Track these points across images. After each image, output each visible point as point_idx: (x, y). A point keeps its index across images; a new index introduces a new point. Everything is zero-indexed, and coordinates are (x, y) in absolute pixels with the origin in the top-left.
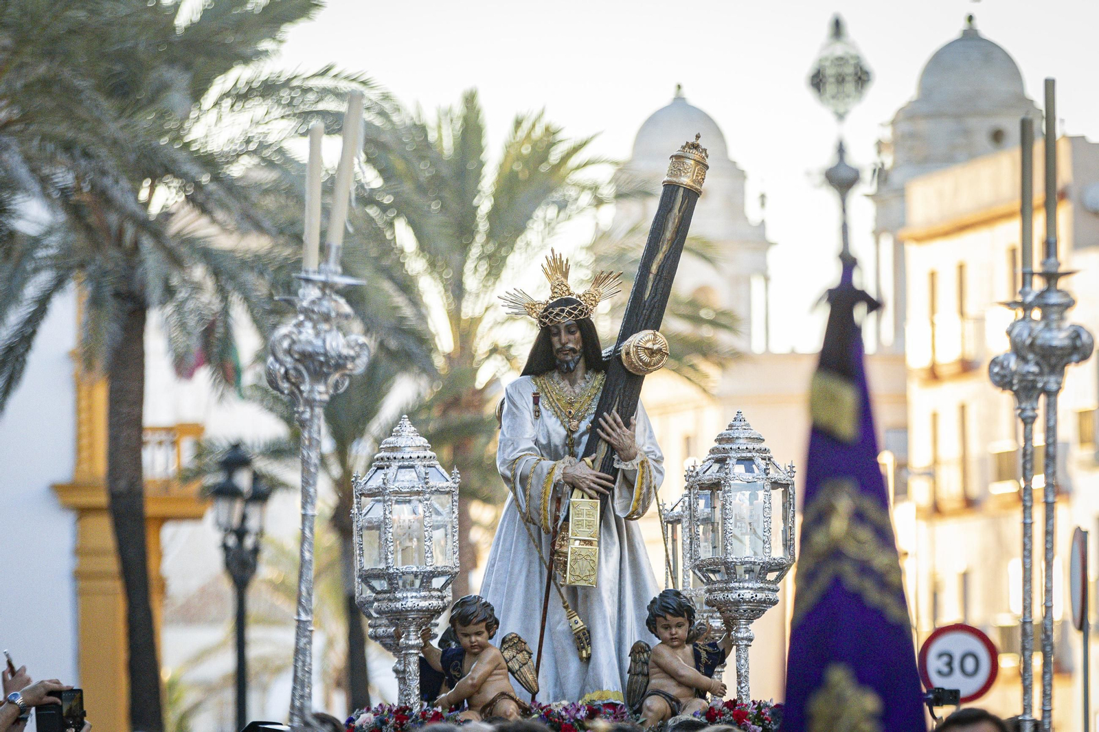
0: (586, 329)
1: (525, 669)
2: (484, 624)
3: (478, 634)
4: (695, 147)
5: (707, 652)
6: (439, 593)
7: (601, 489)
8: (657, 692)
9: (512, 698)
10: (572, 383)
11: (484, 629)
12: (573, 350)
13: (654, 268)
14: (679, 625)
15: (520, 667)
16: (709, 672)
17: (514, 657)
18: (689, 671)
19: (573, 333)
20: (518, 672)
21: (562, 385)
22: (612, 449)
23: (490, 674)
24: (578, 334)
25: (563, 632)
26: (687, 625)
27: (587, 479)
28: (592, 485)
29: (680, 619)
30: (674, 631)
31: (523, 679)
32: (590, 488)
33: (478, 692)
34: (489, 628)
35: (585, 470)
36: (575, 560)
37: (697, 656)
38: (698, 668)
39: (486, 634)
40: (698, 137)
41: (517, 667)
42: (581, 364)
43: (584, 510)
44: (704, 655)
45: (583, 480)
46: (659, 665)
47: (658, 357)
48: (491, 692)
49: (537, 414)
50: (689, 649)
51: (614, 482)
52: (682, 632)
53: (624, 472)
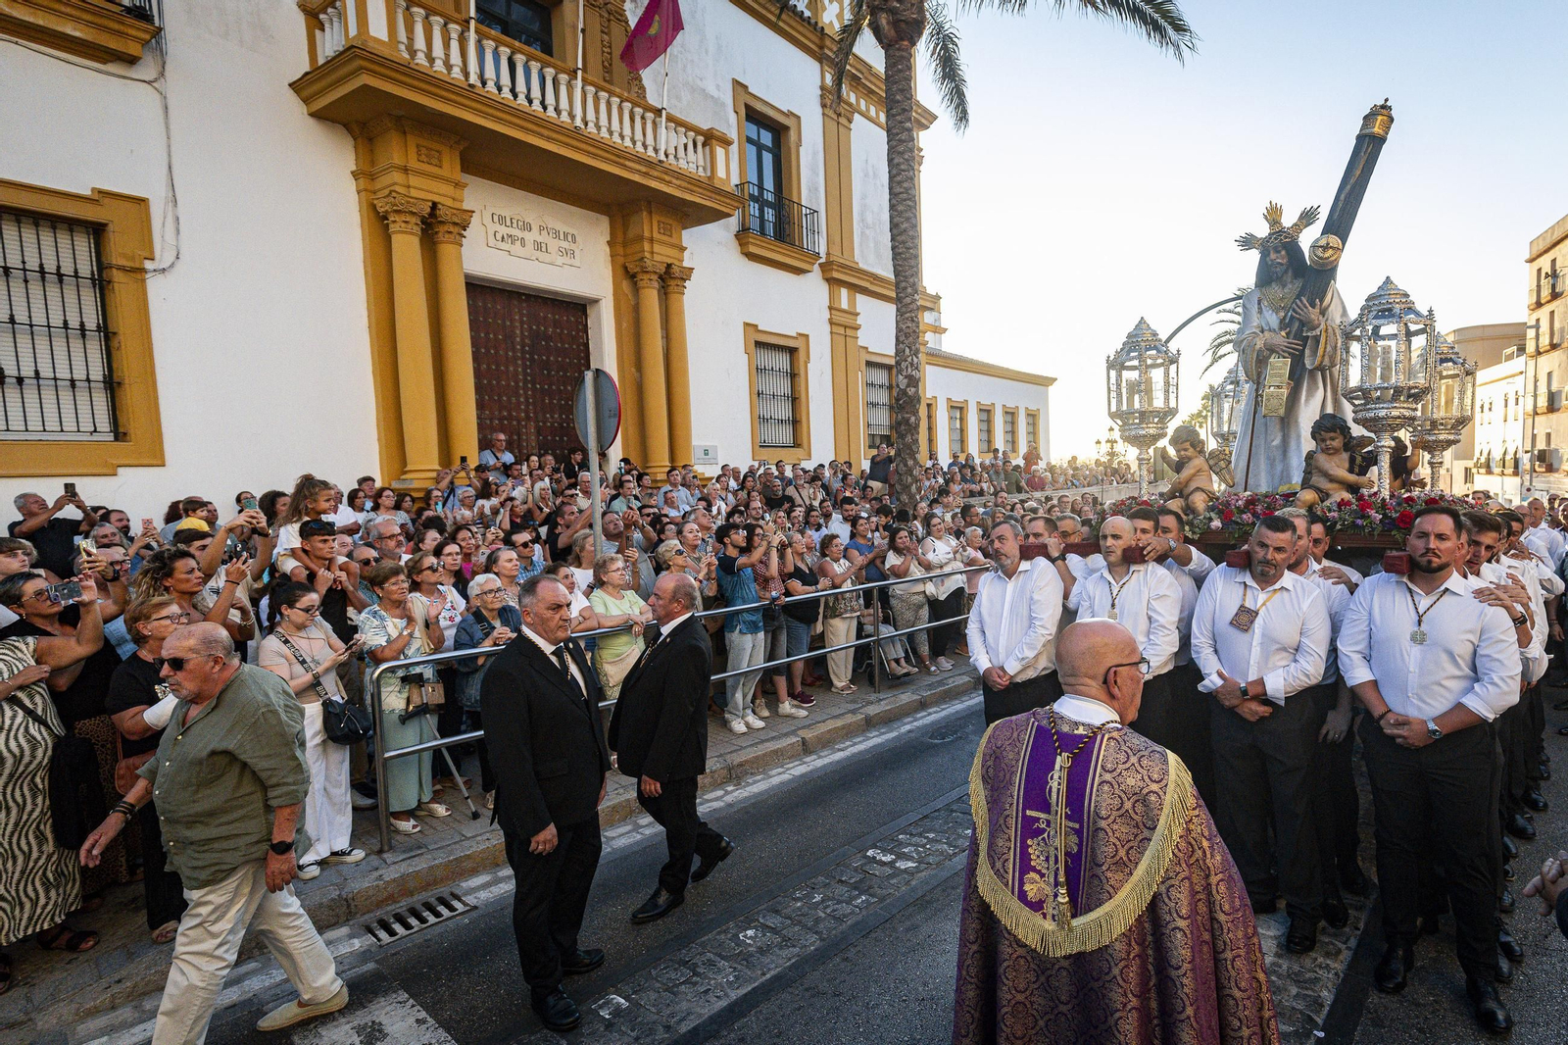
0: (1292, 248)
1: (1224, 471)
2: (1187, 444)
3: (1186, 450)
4: (1383, 107)
5: (1363, 458)
7: (1292, 351)
8: (1311, 487)
9: (1203, 491)
10: (1284, 286)
11: (1187, 447)
12: (1282, 264)
13: (1342, 197)
14: (1333, 439)
16: (1363, 472)
18: (1342, 473)
19: (1279, 252)
22: (1303, 324)
23: (1194, 475)
24: (1283, 253)
25: (1276, 447)
26: (1341, 438)
27: (1281, 345)
28: (1285, 349)
29: (1332, 434)
30: (1328, 442)
32: (1283, 351)
33: (1186, 486)
34: (1193, 446)
35: (1280, 339)
36: (1268, 400)
37: (1352, 460)
38: (1351, 471)
39: (1191, 450)
40: (1386, 100)
42: (1290, 273)
43: (1280, 366)
44: (1359, 459)
45: (1278, 346)
46: (1317, 468)
47: (1330, 252)
48: (1193, 486)
49: (1260, 311)
50: (1345, 456)
51: (1304, 346)
52: (1337, 443)
53: (1317, 339)
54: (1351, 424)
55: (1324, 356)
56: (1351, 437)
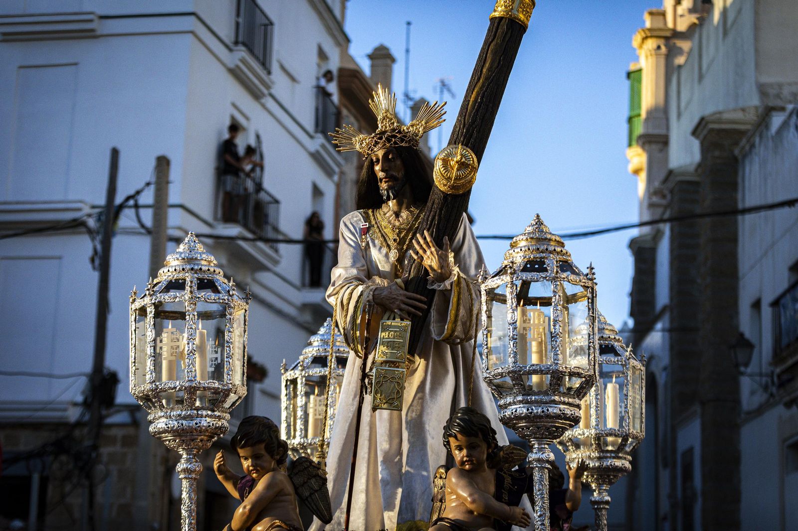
1: (317, 496)
2: (263, 446)
3: (258, 457)
5: (512, 479)
6: (209, 413)
7: (413, 310)
8: (445, 522)
9: (284, 527)
10: (399, 212)
11: (263, 452)
12: (394, 177)
13: (475, 95)
14: (472, 447)
15: (311, 494)
17: (305, 483)
19: (392, 160)
20: (309, 499)
21: (387, 215)
22: (426, 270)
23: (271, 501)
24: (398, 162)
26: (484, 446)
27: (397, 299)
28: (403, 306)
29: (473, 439)
30: (467, 452)
31: (314, 507)
32: (401, 310)
33: (258, 520)
34: (270, 451)
35: (395, 290)
36: (381, 383)
37: (499, 481)
39: (267, 458)
41: (307, 494)
42: (407, 194)
44: (508, 480)
45: (393, 300)
48: (268, 518)
50: (490, 475)
52: (478, 454)
53: (446, 295)
54: (496, 425)
55: (456, 321)
56: (496, 445)
